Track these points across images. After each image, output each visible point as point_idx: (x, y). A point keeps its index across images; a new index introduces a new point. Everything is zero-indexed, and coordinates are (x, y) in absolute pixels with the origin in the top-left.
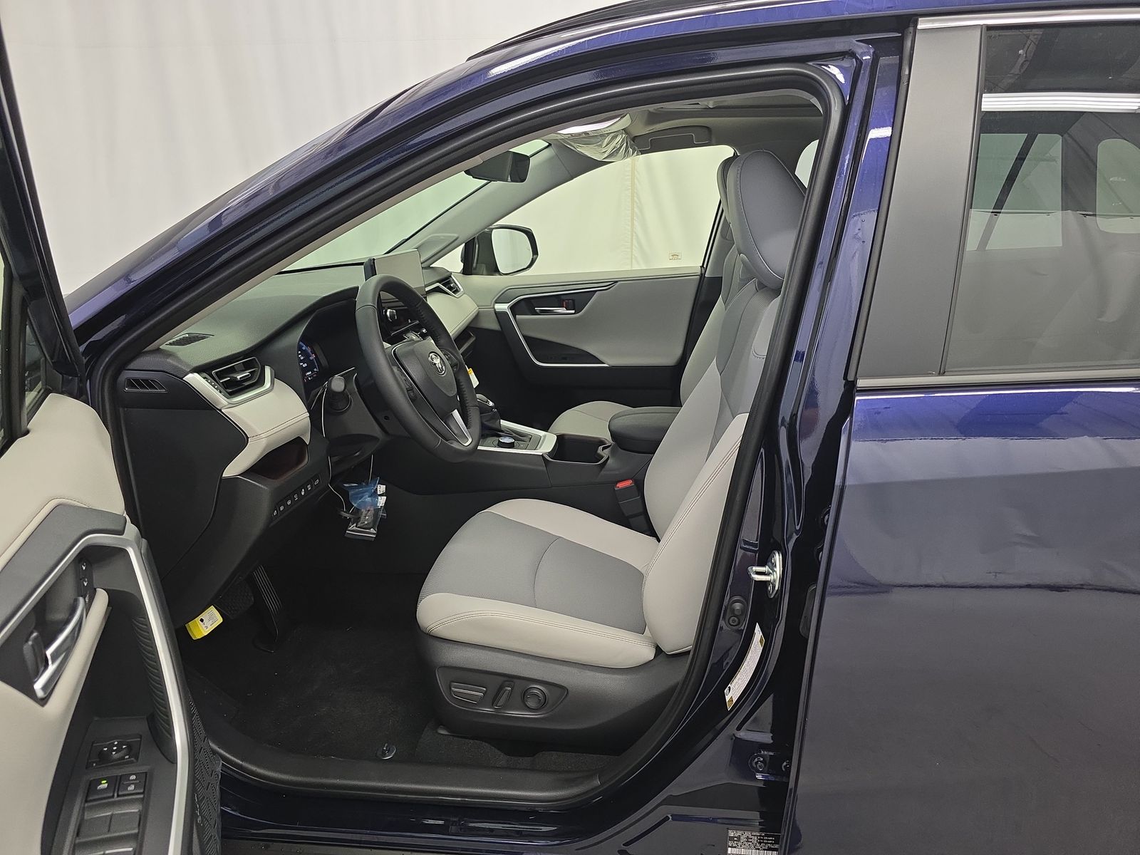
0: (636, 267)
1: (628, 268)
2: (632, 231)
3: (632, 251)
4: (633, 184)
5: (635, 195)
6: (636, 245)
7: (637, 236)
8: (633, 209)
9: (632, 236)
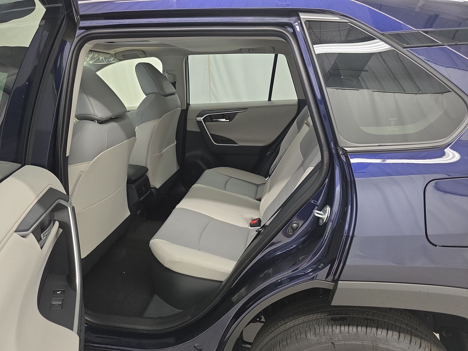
0: (212, 102)
1: (209, 102)
2: (210, 86)
3: (210, 95)
4: (209, 68)
5: (210, 72)
6: (212, 93)
7: (212, 89)
8: (210, 78)
9: (210, 89)
